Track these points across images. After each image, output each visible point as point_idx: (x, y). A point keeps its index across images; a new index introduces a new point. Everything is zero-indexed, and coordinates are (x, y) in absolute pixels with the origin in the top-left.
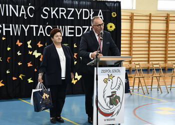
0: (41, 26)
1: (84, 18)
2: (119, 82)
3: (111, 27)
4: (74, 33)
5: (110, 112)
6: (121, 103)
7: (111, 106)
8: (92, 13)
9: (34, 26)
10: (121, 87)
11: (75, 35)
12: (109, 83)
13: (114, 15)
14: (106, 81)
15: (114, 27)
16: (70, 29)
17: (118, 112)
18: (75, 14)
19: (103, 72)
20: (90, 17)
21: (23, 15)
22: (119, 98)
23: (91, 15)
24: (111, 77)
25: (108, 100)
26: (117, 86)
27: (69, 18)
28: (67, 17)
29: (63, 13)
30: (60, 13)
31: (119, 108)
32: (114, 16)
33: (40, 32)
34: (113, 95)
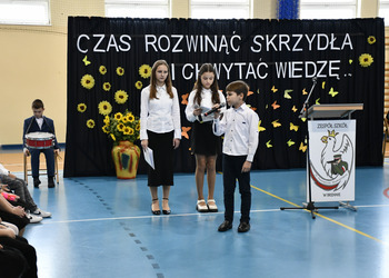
0: (251, 64)
1: (319, 49)
2: (345, 142)
3: (366, 60)
4: (303, 73)
5: (332, 183)
6: (350, 172)
7: (334, 176)
8: (333, 40)
9: (240, 64)
10: (349, 148)
11: (304, 75)
12: (331, 143)
13: (371, 40)
14: (324, 140)
15: (371, 60)
16: (296, 66)
17: (345, 185)
18: (304, 43)
19: (320, 126)
20: (330, 46)
21: (224, 48)
22: (346, 164)
23: (332, 43)
24: (333, 134)
25: (329, 166)
26: (343, 148)
27: (294, 50)
28: (291, 48)
29: (285, 43)
30: (281, 43)
31: (346, 178)
32: (371, 43)
33: (248, 73)
34: (335, 160)
